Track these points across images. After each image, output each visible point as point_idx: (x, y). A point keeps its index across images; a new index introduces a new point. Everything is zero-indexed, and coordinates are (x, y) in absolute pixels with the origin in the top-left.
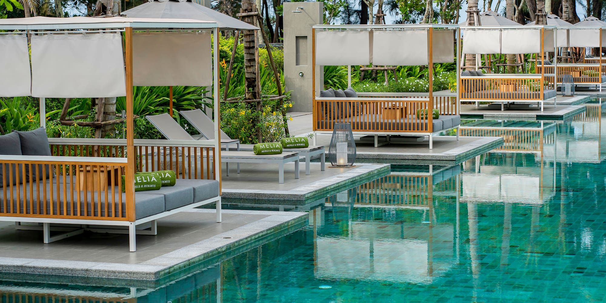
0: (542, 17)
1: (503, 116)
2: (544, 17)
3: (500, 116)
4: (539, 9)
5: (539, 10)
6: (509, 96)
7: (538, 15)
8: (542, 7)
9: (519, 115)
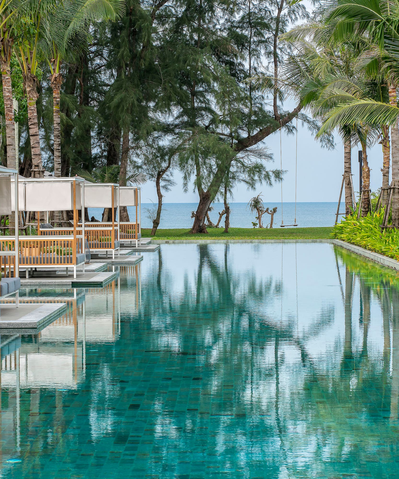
0: (39, 174)
1: (32, 284)
2: (41, 173)
3: (29, 284)
4: (35, 164)
5: (36, 166)
6: (36, 261)
7: (35, 171)
8: (39, 162)
9: (51, 282)
